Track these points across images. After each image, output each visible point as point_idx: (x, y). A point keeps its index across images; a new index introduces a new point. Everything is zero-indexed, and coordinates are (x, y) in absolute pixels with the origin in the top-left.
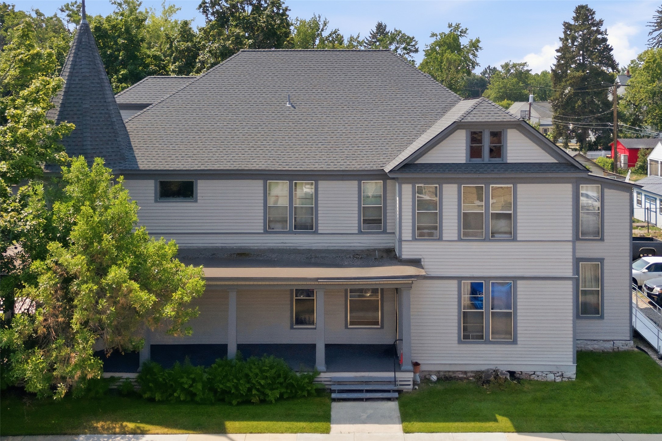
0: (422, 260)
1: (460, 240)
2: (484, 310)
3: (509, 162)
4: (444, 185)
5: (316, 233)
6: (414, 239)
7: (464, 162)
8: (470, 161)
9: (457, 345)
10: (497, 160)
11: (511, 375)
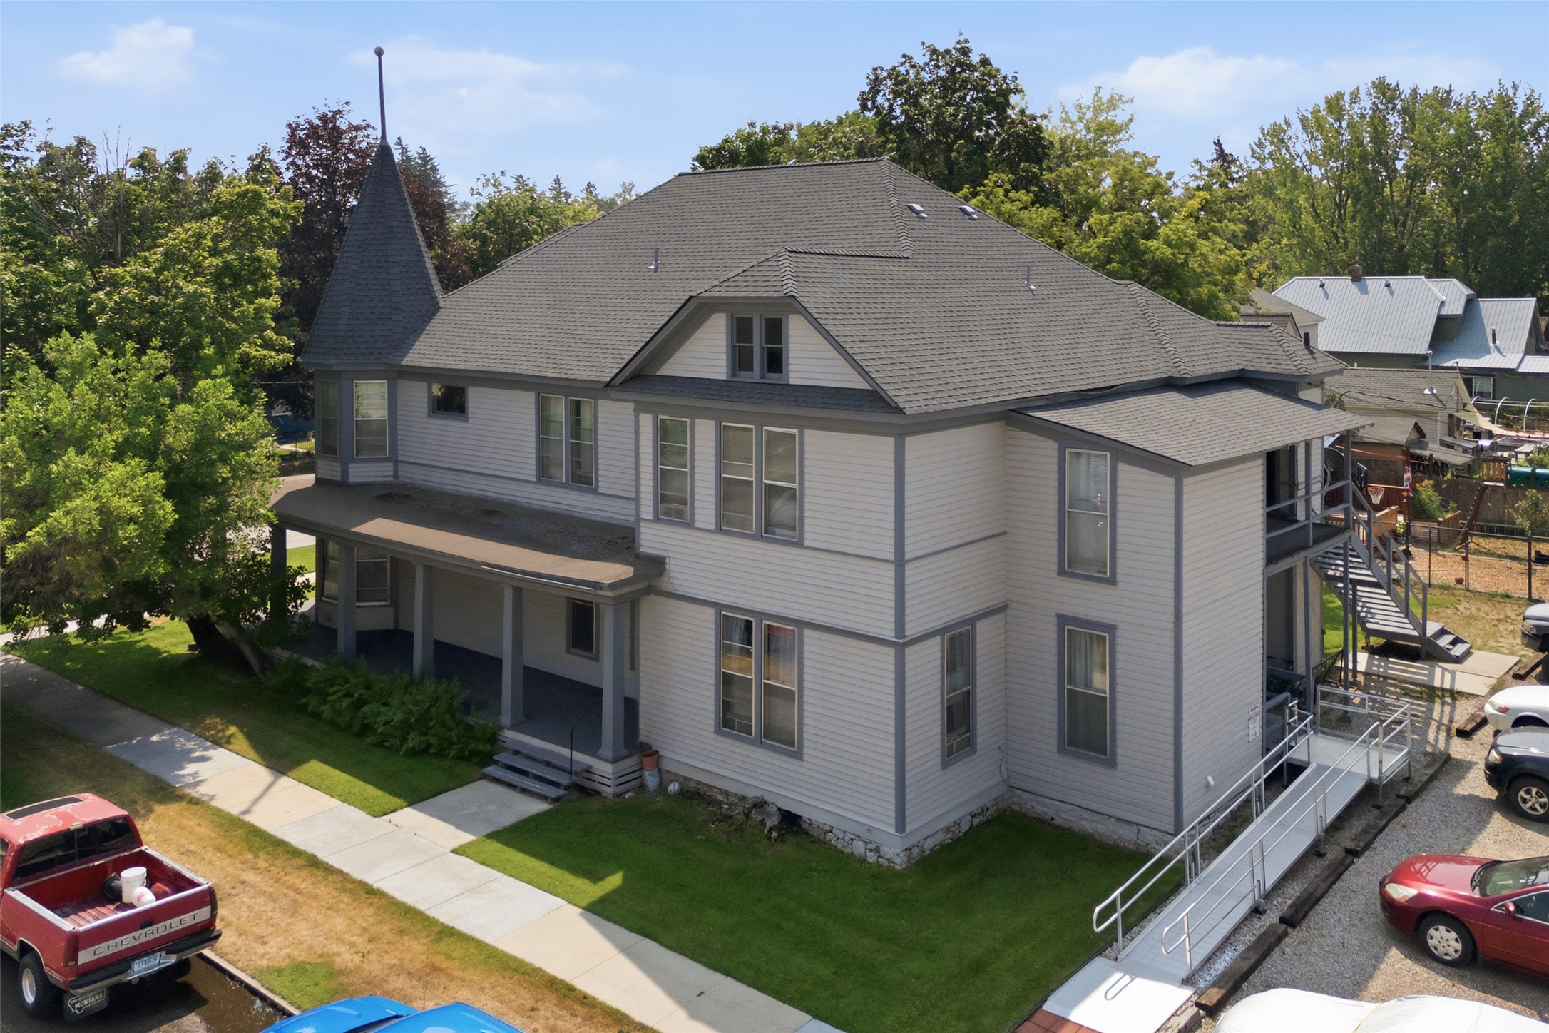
0: (667, 561)
1: (719, 530)
2: (752, 677)
3: (792, 382)
4: (698, 421)
5: (595, 491)
6: (657, 519)
7: (724, 377)
8: (734, 375)
9: (713, 736)
10: (774, 378)
11: (790, 820)
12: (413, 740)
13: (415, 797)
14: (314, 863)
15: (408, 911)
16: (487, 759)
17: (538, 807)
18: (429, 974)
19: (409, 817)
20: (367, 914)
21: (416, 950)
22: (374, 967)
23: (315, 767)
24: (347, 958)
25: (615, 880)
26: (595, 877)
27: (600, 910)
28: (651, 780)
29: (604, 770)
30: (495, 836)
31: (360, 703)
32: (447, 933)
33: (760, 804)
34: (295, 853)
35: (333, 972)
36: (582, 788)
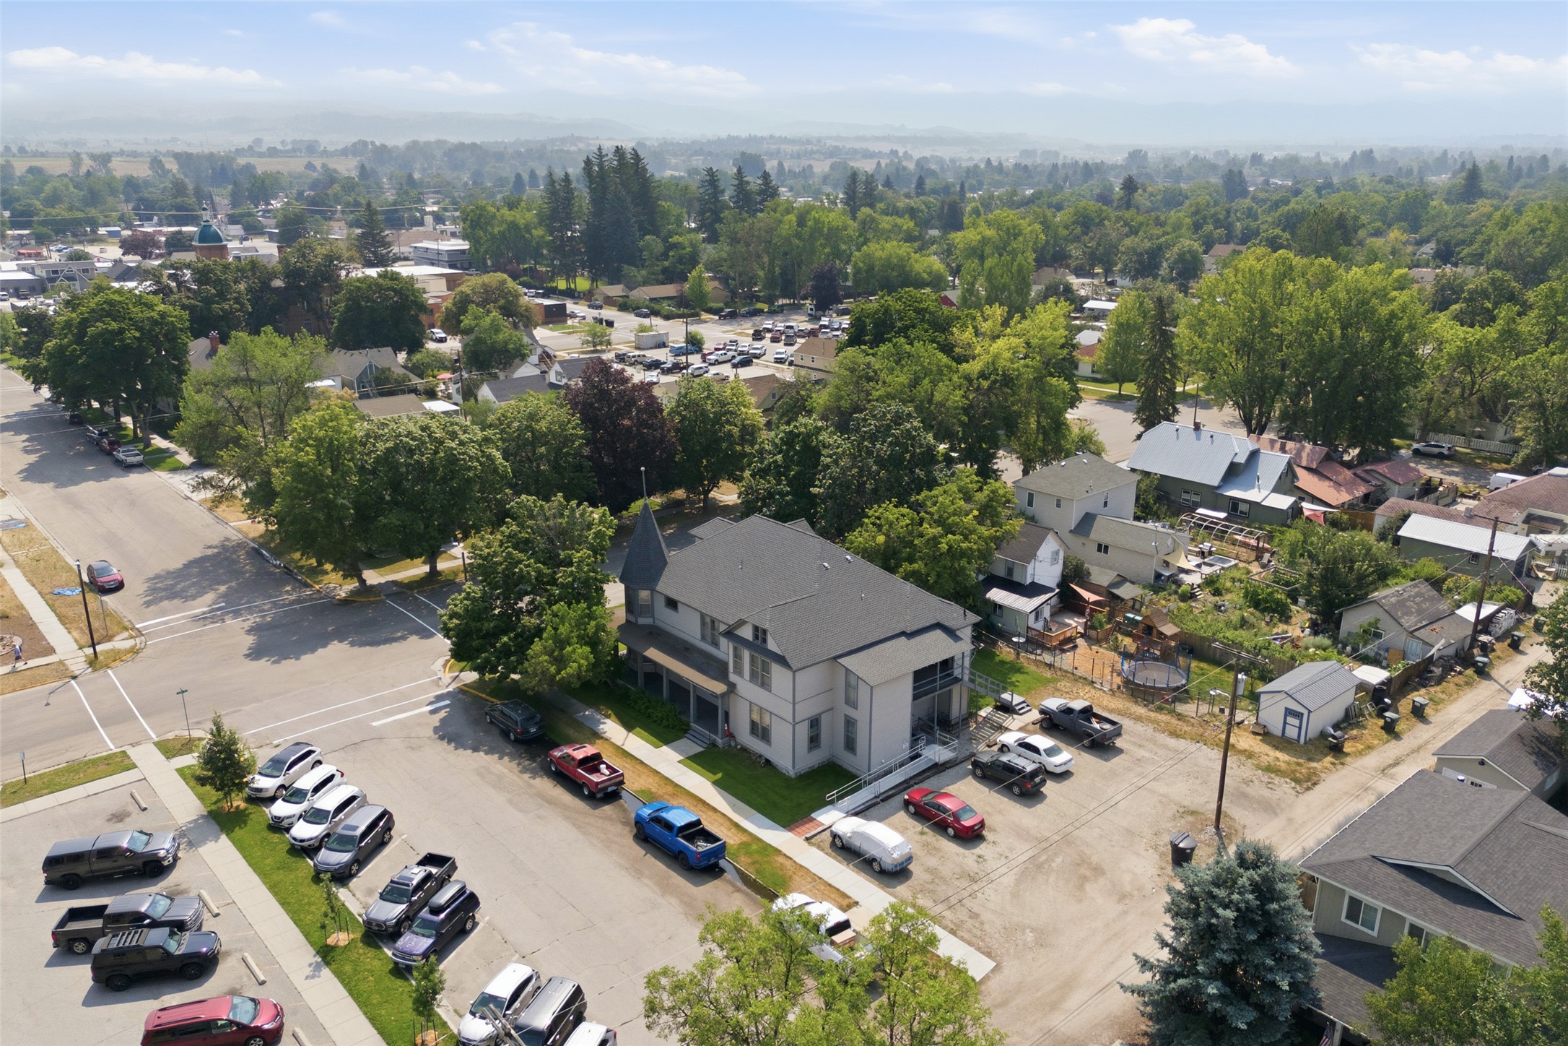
0: (737, 687)
1: (750, 681)
3: (769, 650)
4: (745, 649)
6: (734, 673)
7: (750, 640)
8: (753, 641)
9: (749, 734)
10: (764, 646)
11: (768, 762)
12: (665, 723)
13: (666, 742)
14: (642, 762)
15: (667, 779)
16: (686, 731)
17: (701, 749)
18: (673, 795)
19: (665, 748)
20: (657, 779)
21: (670, 789)
22: (660, 792)
23: (638, 729)
24: (654, 790)
25: (720, 775)
26: (715, 774)
27: (715, 783)
28: (733, 744)
29: (719, 741)
30: (688, 758)
31: (647, 708)
32: (677, 785)
33: (760, 756)
34: (637, 759)
35: (651, 793)
36: (714, 745)
